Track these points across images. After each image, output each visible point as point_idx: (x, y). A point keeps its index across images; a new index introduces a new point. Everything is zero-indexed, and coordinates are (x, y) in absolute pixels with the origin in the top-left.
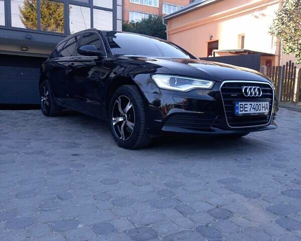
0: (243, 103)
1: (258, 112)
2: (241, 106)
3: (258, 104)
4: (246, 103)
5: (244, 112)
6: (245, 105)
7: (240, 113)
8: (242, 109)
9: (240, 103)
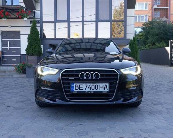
0: (79, 84)
1: (95, 90)
2: (76, 86)
3: (95, 84)
4: (81, 84)
5: (79, 90)
6: (80, 85)
7: (75, 90)
8: (77, 88)
9: (75, 84)
